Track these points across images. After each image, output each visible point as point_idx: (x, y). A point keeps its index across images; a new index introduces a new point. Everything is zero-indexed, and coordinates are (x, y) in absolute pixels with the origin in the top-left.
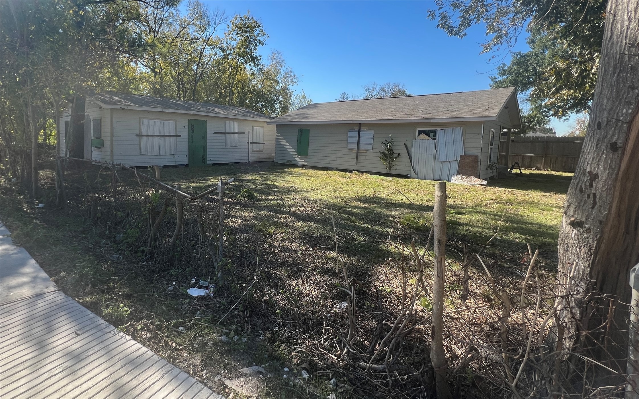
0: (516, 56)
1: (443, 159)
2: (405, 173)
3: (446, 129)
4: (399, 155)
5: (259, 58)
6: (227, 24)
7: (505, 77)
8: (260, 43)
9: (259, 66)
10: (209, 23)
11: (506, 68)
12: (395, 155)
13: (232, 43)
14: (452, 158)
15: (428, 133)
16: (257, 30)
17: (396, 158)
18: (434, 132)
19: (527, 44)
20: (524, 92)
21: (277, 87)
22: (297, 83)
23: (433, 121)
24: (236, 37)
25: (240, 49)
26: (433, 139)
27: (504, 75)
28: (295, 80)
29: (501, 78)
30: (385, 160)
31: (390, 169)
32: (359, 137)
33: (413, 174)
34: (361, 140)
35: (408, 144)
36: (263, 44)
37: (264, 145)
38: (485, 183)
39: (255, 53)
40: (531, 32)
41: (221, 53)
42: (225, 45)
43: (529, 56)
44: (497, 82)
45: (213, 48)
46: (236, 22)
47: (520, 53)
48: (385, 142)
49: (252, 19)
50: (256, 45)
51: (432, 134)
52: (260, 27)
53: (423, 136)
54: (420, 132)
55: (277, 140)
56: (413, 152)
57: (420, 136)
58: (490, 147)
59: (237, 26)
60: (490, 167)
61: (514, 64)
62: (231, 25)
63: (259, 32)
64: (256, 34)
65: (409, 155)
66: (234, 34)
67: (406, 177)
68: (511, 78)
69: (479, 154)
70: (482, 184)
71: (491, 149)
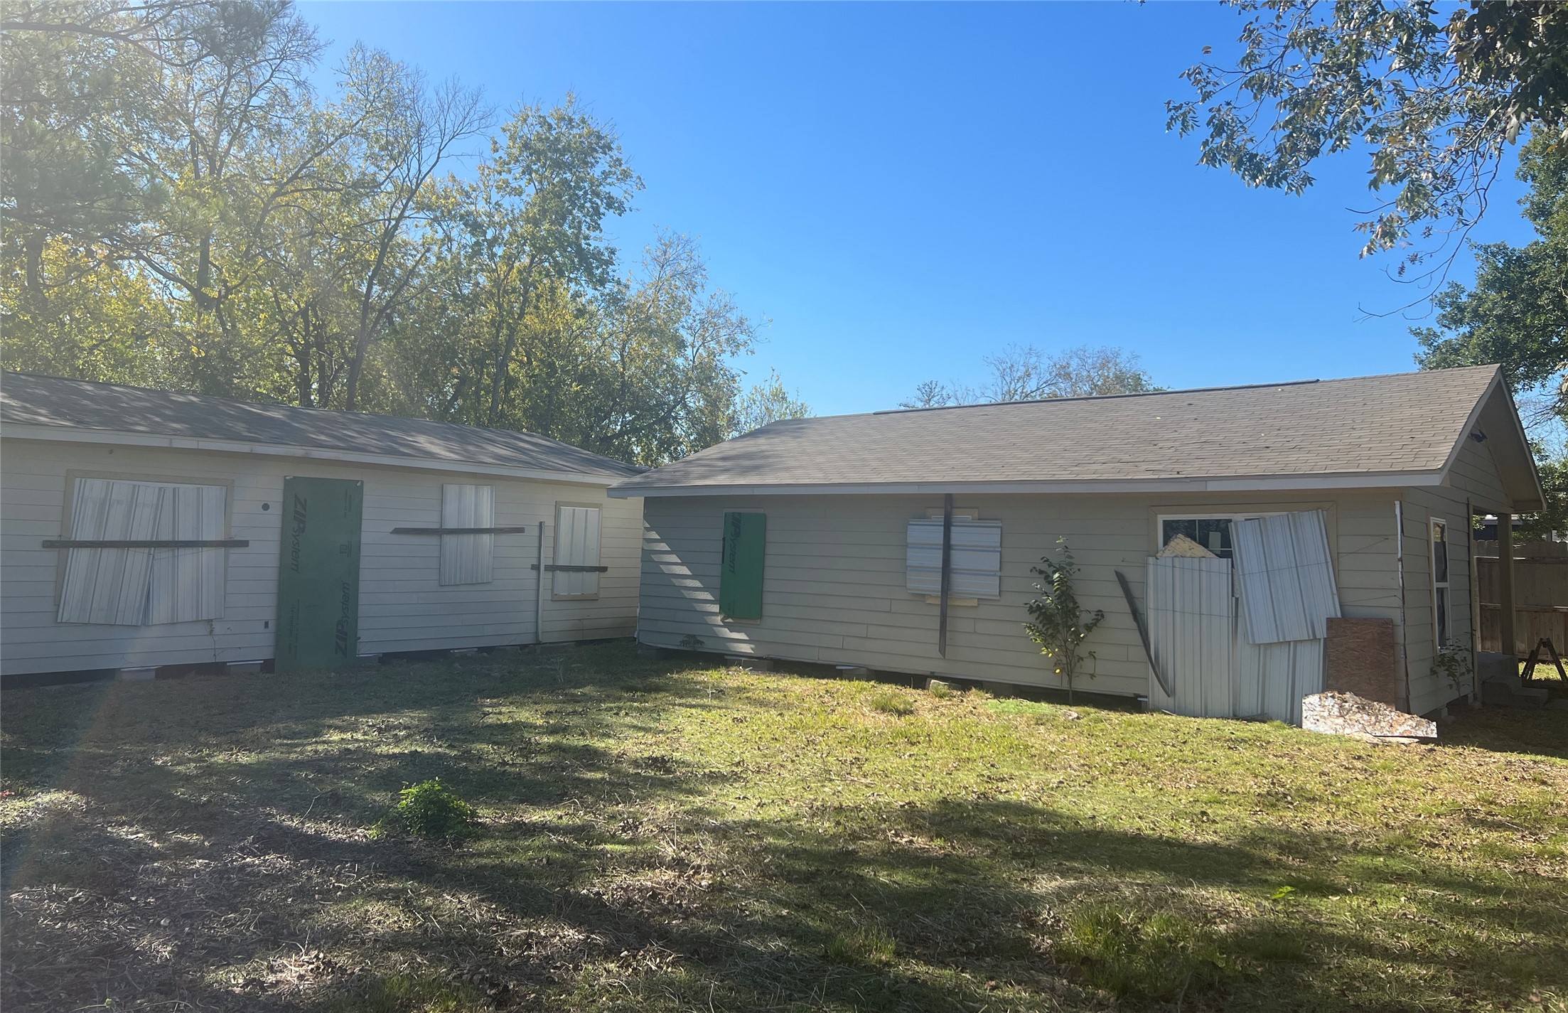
0: (1491, 259)
1: (1265, 634)
2: (1126, 689)
3: (1264, 519)
4: (1100, 615)
5: (606, 257)
6: (492, 138)
7: (1465, 329)
8: (609, 206)
9: (609, 286)
10: (419, 130)
11: (1464, 298)
12: (1086, 618)
13: (507, 202)
14: (1299, 631)
15: (1200, 533)
16: (602, 164)
17: (1089, 628)
18: (1223, 528)
19: (1527, 218)
20: (1538, 384)
21: (680, 361)
22: (751, 347)
23: (1213, 487)
24: (523, 183)
25: (536, 223)
26: (1221, 555)
27: (1460, 322)
28: (741, 338)
29: (1452, 335)
30: (1048, 640)
31: (1069, 671)
32: (947, 547)
33: (1157, 694)
34: (958, 559)
35: (1132, 575)
36: (621, 210)
37: (602, 575)
38: (1431, 730)
39: (596, 239)
40: (1534, 178)
41: (468, 236)
42: (482, 207)
43: (1537, 260)
44: (1438, 348)
45: (435, 219)
46: (526, 130)
47: (1502, 249)
48: (1044, 567)
49: (583, 121)
50: (596, 210)
51: (1215, 538)
52: (610, 149)
53: (1182, 544)
54: (1171, 530)
55: (647, 556)
56: (1151, 604)
57: (1172, 544)
58: (1436, 585)
59: (526, 146)
60: (1444, 663)
61: (1489, 284)
62: (504, 141)
63: (607, 169)
64: (597, 172)
65: (1136, 619)
66: (517, 171)
67: (1133, 704)
68: (1483, 333)
69: (1396, 615)
70: (1420, 734)
71: (1441, 592)
